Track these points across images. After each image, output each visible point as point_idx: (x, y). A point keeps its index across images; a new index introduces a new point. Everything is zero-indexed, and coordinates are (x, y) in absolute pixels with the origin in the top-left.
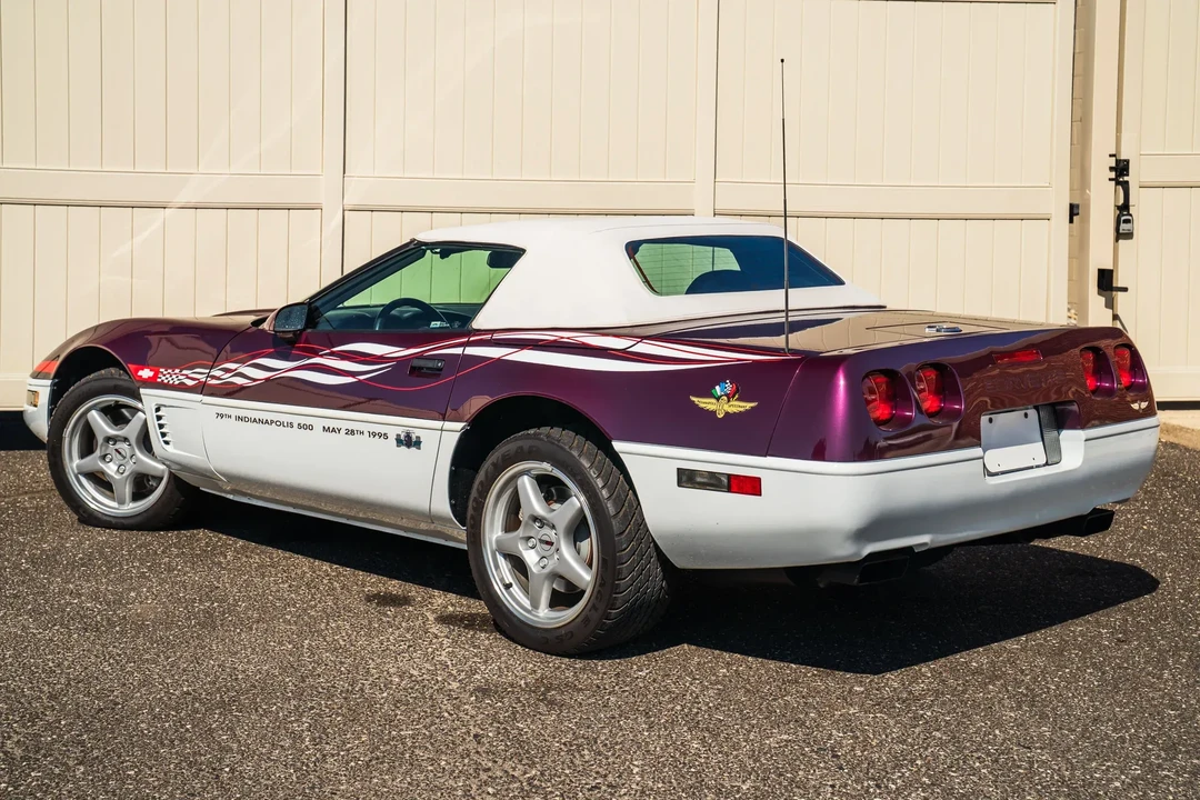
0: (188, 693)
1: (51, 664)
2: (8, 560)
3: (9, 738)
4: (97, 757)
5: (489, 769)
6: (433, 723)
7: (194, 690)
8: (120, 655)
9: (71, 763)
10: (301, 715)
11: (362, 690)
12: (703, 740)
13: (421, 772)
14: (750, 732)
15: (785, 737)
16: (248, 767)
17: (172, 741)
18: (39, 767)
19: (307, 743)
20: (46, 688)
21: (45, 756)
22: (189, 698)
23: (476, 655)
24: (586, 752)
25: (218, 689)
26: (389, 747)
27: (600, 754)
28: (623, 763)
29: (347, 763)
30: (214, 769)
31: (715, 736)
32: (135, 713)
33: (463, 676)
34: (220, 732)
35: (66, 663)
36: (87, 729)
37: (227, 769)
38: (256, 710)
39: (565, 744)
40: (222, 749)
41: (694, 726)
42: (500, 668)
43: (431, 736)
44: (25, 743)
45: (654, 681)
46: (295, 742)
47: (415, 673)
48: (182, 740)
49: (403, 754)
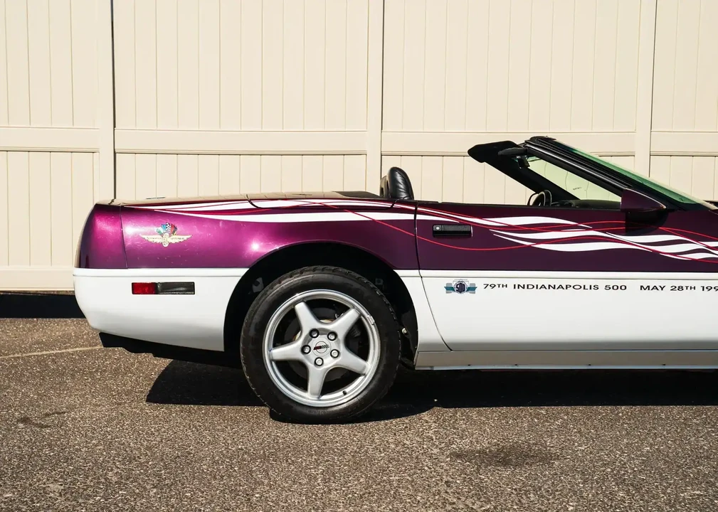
0: (242, 449)
1: (153, 430)
2: (143, 373)
3: (112, 470)
4: (167, 484)
5: (454, 503)
6: (415, 473)
7: (246, 448)
8: (200, 426)
9: (148, 487)
10: (318, 465)
11: (367, 452)
12: (628, 492)
13: (401, 503)
14: (667, 488)
15: (697, 492)
16: (273, 494)
17: (222, 477)
18: (126, 488)
19: (319, 482)
20: (145, 443)
21: (132, 482)
22: (241, 452)
23: (455, 433)
24: (532, 495)
25: (263, 448)
26: (379, 486)
27: (543, 496)
28: (561, 503)
29: (346, 495)
30: (247, 495)
31: (638, 490)
32: (201, 459)
33: (443, 445)
34: (258, 473)
35: (163, 430)
36: (166, 467)
37: (257, 495)
38: (287, 461)
39: (515, 490)
40: (256, 483)
41: (621, 481)
42: (471, 441)
43: (413, 481)
44: (121, 474)
45: (591, 453)
46: (310, 480)
47: (408, 443)
48: (229, 476)
49: (389, 491)
